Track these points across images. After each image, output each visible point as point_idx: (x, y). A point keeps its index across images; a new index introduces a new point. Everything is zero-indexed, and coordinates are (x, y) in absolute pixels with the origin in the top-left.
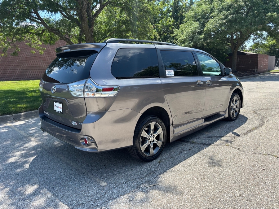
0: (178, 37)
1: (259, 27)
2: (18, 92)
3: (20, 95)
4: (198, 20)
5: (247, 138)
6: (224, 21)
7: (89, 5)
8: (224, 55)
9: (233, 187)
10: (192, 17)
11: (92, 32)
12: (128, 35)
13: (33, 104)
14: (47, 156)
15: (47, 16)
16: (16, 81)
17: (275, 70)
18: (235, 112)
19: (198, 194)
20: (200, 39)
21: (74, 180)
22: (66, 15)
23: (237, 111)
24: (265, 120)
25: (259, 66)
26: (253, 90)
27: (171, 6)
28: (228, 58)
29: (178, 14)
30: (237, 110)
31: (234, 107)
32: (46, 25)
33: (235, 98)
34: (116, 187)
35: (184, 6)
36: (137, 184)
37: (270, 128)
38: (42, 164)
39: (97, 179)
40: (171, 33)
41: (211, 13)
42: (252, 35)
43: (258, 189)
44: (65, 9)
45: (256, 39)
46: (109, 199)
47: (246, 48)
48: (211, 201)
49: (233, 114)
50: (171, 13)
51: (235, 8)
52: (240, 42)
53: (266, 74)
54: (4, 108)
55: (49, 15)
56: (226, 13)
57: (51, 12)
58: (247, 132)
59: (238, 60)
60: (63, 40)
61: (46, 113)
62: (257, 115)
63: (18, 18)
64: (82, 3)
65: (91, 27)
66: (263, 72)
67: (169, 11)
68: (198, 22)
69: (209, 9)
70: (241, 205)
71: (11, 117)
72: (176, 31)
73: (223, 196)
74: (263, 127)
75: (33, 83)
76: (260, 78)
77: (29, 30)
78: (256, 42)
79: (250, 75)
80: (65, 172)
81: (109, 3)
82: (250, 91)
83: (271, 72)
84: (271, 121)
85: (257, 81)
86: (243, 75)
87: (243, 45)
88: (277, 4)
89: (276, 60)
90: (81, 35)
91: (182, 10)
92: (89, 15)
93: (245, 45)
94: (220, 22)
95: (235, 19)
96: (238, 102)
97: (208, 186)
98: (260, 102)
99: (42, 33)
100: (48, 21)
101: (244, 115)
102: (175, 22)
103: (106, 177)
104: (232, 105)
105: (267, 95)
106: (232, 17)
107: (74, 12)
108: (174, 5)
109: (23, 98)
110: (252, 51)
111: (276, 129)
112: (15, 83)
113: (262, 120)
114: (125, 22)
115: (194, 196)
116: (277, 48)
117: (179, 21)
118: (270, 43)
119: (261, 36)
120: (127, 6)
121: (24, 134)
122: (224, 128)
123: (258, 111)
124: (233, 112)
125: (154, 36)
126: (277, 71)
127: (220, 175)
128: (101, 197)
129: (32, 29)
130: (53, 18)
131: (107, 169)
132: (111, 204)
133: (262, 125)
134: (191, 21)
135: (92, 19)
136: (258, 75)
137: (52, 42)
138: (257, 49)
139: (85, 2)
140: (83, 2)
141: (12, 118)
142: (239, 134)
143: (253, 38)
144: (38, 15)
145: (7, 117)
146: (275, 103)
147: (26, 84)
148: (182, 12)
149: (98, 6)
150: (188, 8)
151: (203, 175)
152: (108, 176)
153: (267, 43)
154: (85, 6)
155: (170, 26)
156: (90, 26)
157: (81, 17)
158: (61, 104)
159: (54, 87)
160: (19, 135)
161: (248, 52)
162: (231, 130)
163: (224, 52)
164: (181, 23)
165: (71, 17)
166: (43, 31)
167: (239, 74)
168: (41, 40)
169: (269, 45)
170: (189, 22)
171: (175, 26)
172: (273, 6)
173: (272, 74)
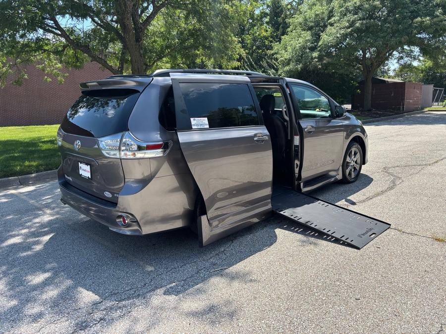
0: (278, 56)
1: (403, 39)
2: (27, 143)
3: (29, 148)
4: (310, 29)
5: (364, 207)
6: (349, 30)
7: (137, 6)
8: (352, 84)
9: (331, 270)
10: (300, 24)
11: (142, 49)
12: (198, 52)
13: (50, 160)
14: (69, 234)
15: (71, 24)
16: (23, 127)
17: (433, 108)
18: (353, 170)
19: (281, 280)
20: (312, 58)
21: (108, 264)
22: (99, 22)
23: (358, 169)
24: (398, 182)
25: (406, 101)
26: (390, 139)
27: (268, 6)
28: (357, 88)
29: (280, 20)
30: (357, 167)
31: (353, 163)
32: (68, 39)
33: (353, 150)
34: (167, 273)
35: (289, 7)
36: (197, 268)
37: (403, 193)
38: (62, 245)
39: (141, 263)
40: (267, 50)
41: (329, 18)
42: (395, 53)
43: (365, 272)
44: (97, 14)
45: (402, 58)
46: (156, 287)
47: (390, 72)
48: (297, 288)
49: (350, 174)
50: (269, 17)
51: (367, 10)
52: (375, 64)
53: (418, 113)
54: (6, 167)
55: (73, 22)
56: (352, 17)
57: (77, 17)
58: (367, 199)
59: (374, 92)
60: (96, 62)
61: (68, 178)
62: (387, 174)
63: (24, 27)
64: (125, 4)
65: (139, 42)
66: (414, 111)
67: (264, 15)
68: (309, 32)
69: (326, 13)
70: (337, 292)
71: (16, 179)
72: (276, 46)
73: (314, 281)
74: (392, 191)
75: (50, 130)
76: (407, 119)
77: (42, 46)
78: (402, 63)
79: (392, 115)
80: (95, 254)
81: (167, 4)
82: (386, 139)
83: (426, 110)
84: (406, 183)
85: (400, 124)
86: (380, 116)
87: (385, 68)
88: (432, 3)
89: (435, 91)
90: (123, 54)
91: (286, 12)
92: (135, 22)
93: (387, 67)
94: (342, 32)
95: (366, 27)
96: (358, 154)
97: (296, 270)
98: (397, 156)
99: (63, 50)
100: (72, 31)
101: (368, 175)
102: (274, 32)
103: (155, 260)
104: (348, 159)
105: (410, 146)
106: (362, 24)
107: (113, 17)
108: (272, 4)
109: (33, 152)
110: (398, 77)
111: (410, 194)
112: (22, 130)
113: (393, 182)
114: (193, 33)
115: (274, 282)
116: (438, 73)
117: (281, 30)
118: (427, 65)
119: (409, 54)
120: (195, 9)
121: (36, 204)
122: (335, 194)
123: (391, 169)
124: (351, 170)
125: (238, 54)
126: (435, 108)
127: (316, 255)
128: (145, 285)
129: (47, 45)
130: (79, 26)
131: (156, 250)
132: (158, 293)
133: (391, 188)
134: (299, 30)
135: (140, 29)
136: (404, 116)
137: (78, 64)
138: (407, 74)
139: (129, 2)
140: (125, 2)
141: (18, 182)
142: (354, 201)
143: (397, 56)
144: (56, 22)
145: (10, 179)
146: (419, 157)
147: (40, 131)
148: (286, 16)
149: (151, 8)
150: (295, 9)
151: (292, 256)
152: (157, 258)
153: (423, 65)
154: (130, 9)
155: (266, 38)
156: (138, 39)
157: (124, 26)
158: (89, 166)
159: (78, 141)
160: (29, 206)
161: (393, 78)
162: (344, 196)
163: (352, 79)
164: (283, 34)
165: (107, 26)
166: (65, 47)
167: (375, 113)
168: (61, 62)
169: (426, 67)
170: (296, 32)
171: (274, 39)
172: (426, 6)
173: (426, 114)
